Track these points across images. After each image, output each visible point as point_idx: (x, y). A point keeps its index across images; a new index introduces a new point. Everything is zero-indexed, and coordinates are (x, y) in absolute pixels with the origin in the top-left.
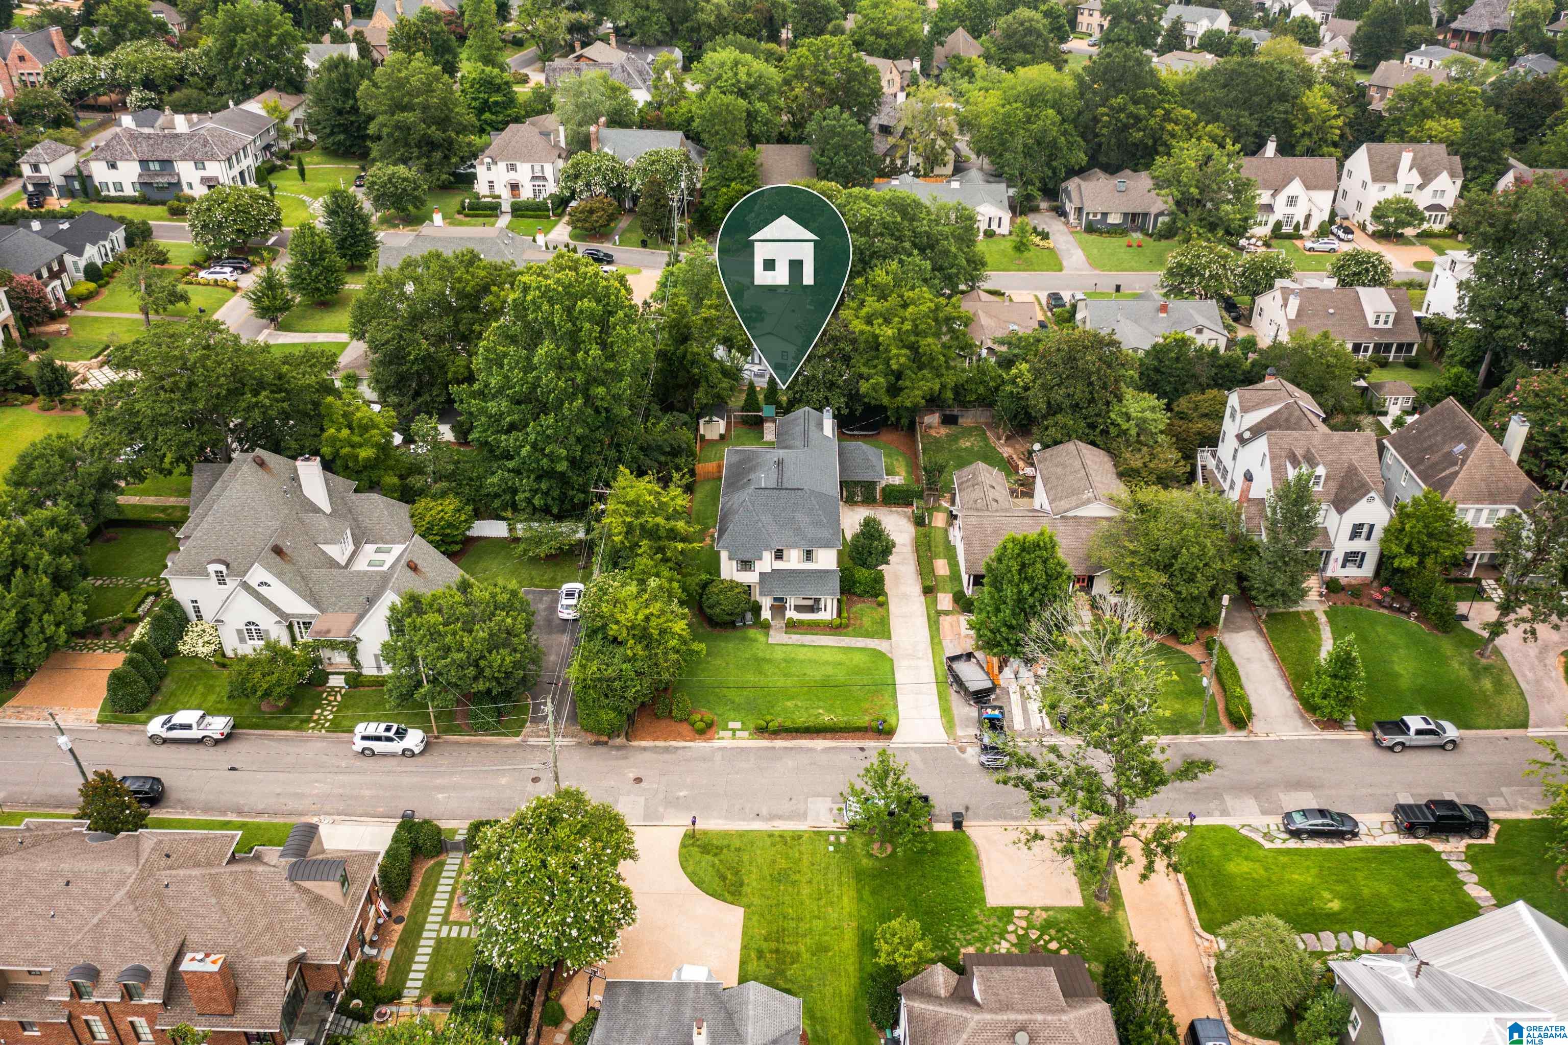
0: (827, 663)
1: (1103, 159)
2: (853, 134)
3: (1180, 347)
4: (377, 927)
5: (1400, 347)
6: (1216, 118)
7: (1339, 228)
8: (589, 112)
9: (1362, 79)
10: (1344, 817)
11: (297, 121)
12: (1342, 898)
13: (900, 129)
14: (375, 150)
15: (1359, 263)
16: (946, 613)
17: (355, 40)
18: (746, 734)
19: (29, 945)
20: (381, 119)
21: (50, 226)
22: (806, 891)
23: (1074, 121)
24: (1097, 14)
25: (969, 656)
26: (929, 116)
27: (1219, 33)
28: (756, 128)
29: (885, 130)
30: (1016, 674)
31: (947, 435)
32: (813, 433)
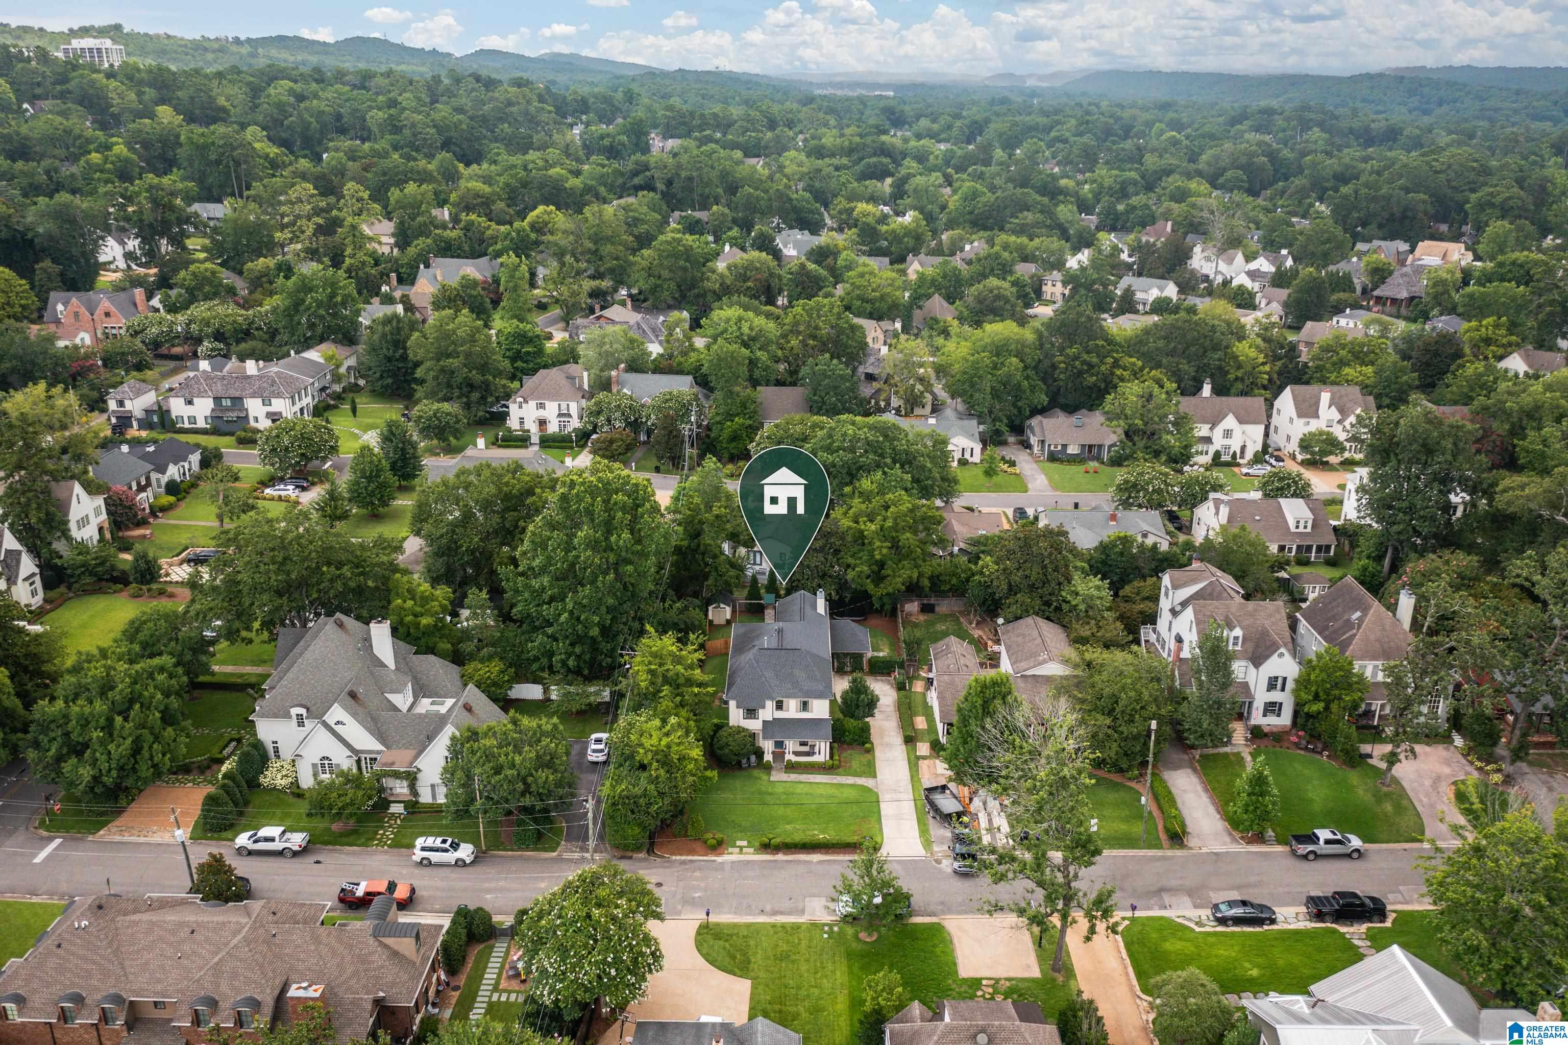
0: (821, 796)
1: (1062, 400)
2: (842, 377)
3: (1123, 544)
4: (438, 992)
5: (1319, 549)
6: (1158, 366)
7: (1272, 456)
8: (611, 360)
9: (1292, 337)
10: (1262, 908)
11: (349, 368)
12: (1258, 966)
13: (884, 376)
14: (420, 392)
15: (1281, 479)
16: (924, 758)
17: (402, 302)
18: (752, 850)
19: (159, 981)
20: (428, 364)
21: (138, 449)
22: (804, 967)
23: (1035, 368)
24: (1059, 285)
25: (944, 788)
26: (908, 365)
27: (1168, 300)
28: (757, 373)
29: (870, 377)
30: (985, 803)
31: (925, 620)
32: (808, 609)
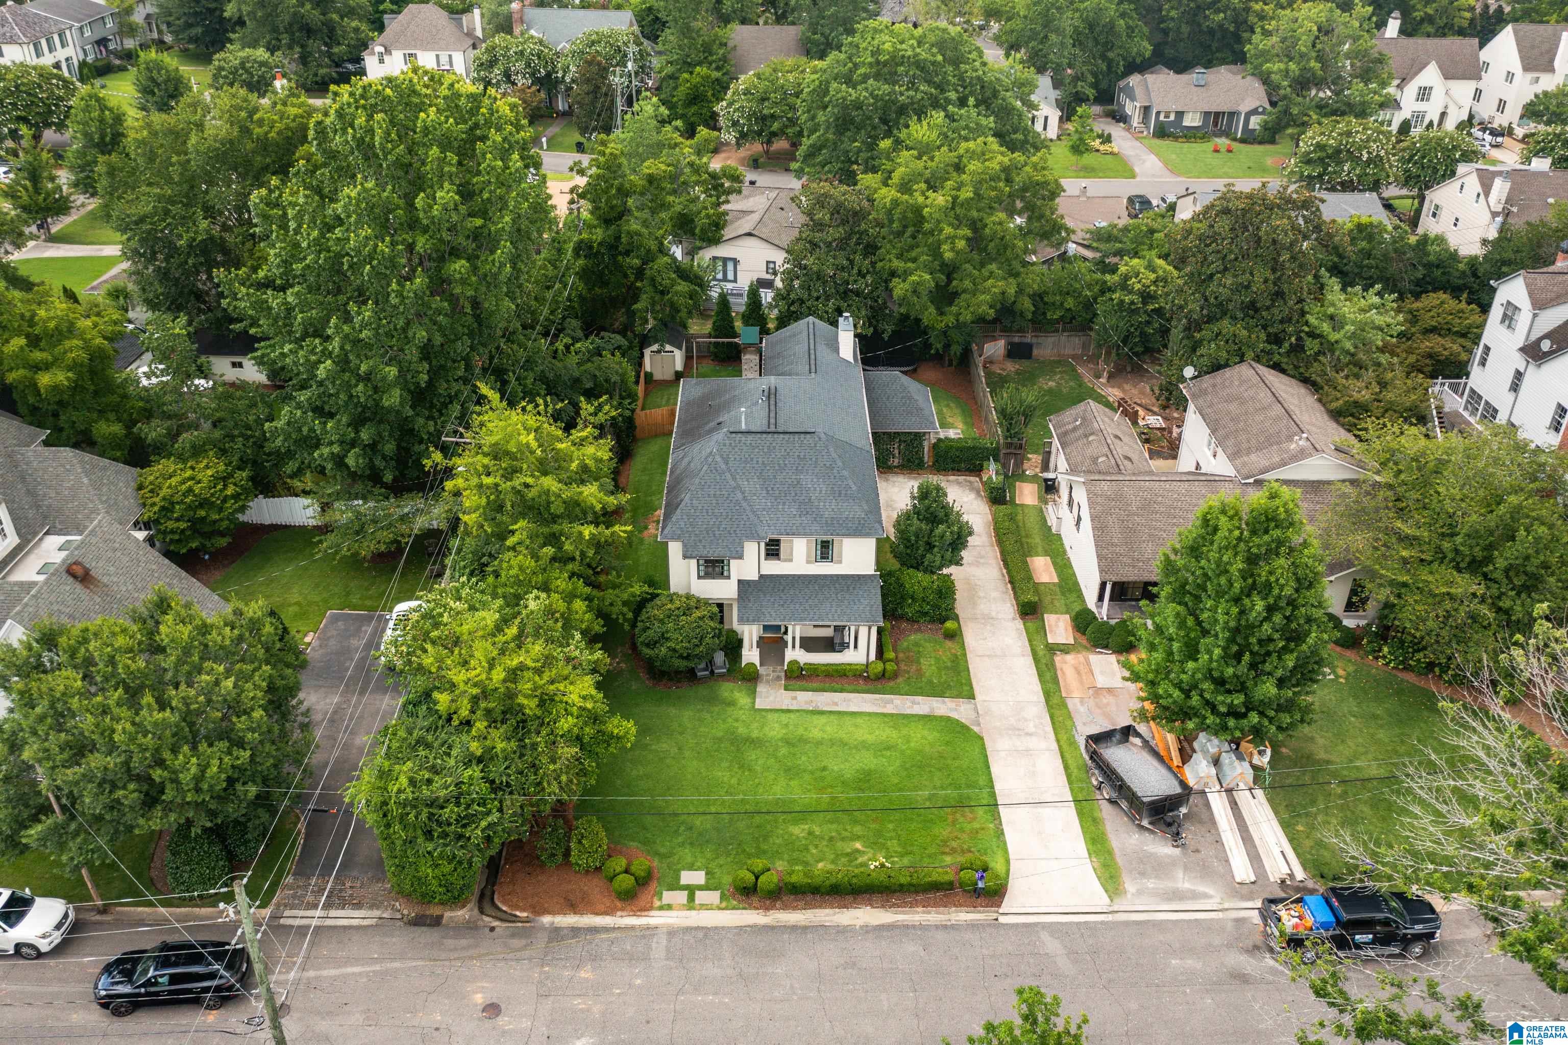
1: (1169, 52)
11: (148, 16)
16: (1065, 649)
18: (713, 897)
25: (1127, 732)
30: (1216, 765)
31: (1017, 373)
32: (823, 352)
